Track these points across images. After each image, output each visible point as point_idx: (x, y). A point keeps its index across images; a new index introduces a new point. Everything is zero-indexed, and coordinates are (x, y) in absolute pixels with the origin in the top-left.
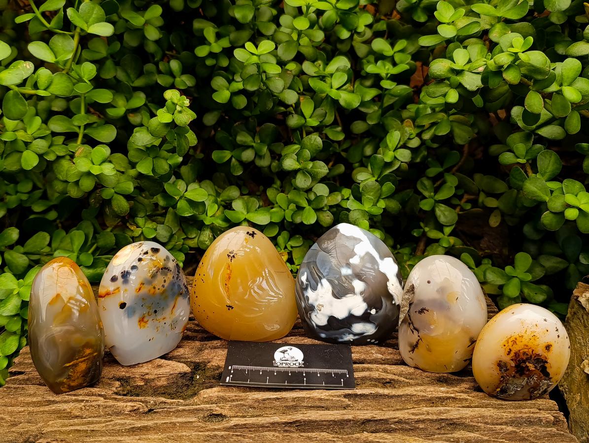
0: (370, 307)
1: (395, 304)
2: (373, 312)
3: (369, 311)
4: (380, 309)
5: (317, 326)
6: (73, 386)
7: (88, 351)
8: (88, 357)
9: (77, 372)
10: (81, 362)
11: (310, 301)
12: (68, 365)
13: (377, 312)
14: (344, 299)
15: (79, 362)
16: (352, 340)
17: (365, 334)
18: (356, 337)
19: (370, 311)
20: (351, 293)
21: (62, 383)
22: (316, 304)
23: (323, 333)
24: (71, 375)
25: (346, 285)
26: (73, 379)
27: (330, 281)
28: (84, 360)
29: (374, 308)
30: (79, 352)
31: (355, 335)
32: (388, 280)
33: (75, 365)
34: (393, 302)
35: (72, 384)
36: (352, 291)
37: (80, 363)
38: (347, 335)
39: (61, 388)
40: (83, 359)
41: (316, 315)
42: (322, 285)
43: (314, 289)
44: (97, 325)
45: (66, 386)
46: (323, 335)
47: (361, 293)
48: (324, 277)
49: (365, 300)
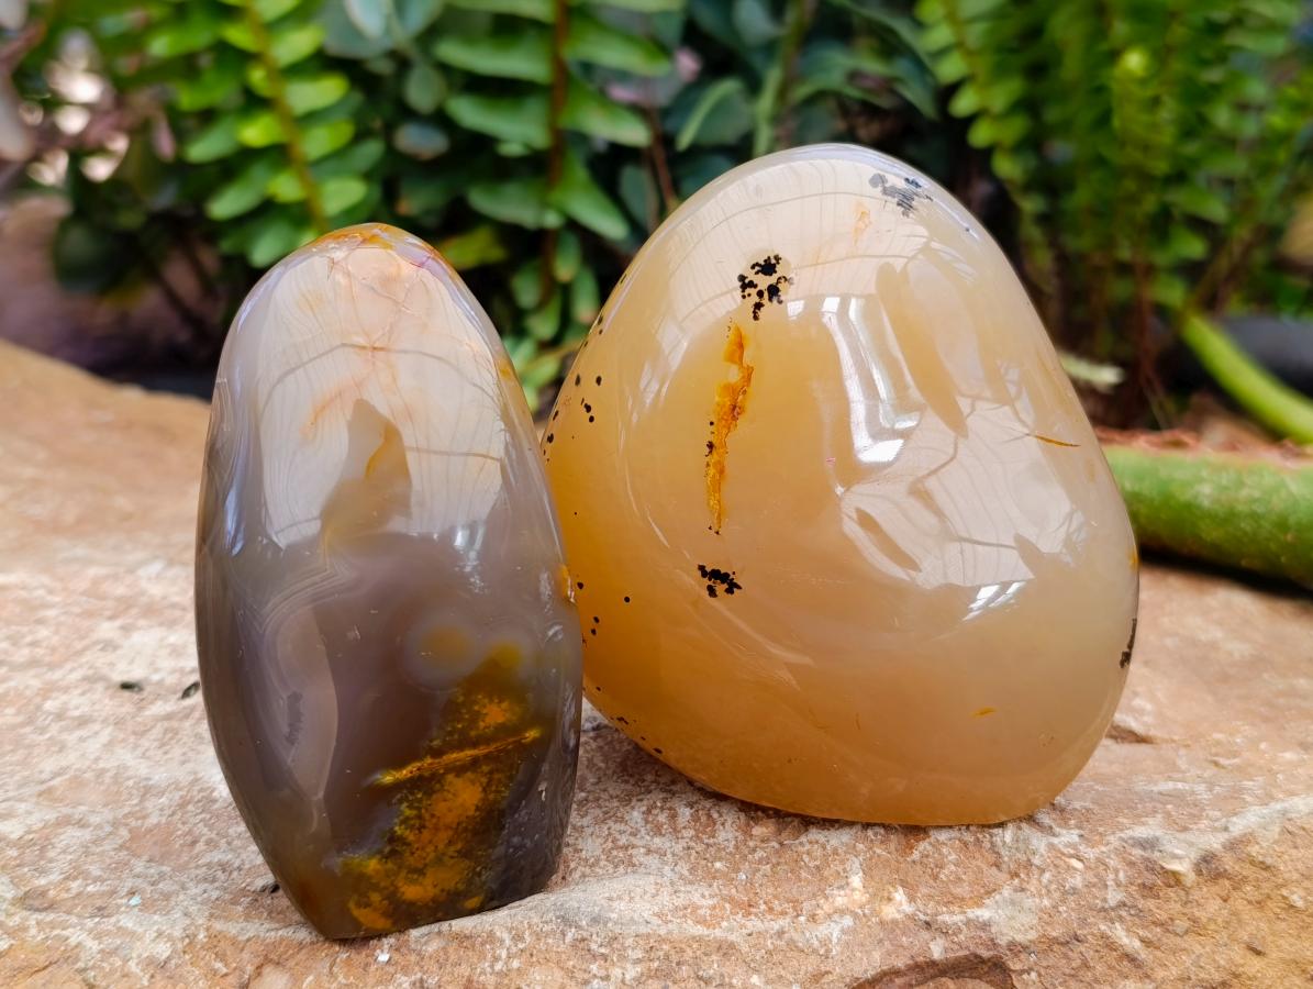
6: (412, 904)
7: (495, 714)
8: (492, 747)
9: (436, 829)
10: (460, 770)
12: (388, 778)
15: (449, 769)
21: (360, 884)
24: (402, 840)
26: (411, 861)
28: (475, 763)
30: (451, 710)
33: (425, 784)
35: (412, 892)
37: (450, 777)
39: (351, 905)
40: (468, 754)
44: (544, 576)
45: (375, 897)
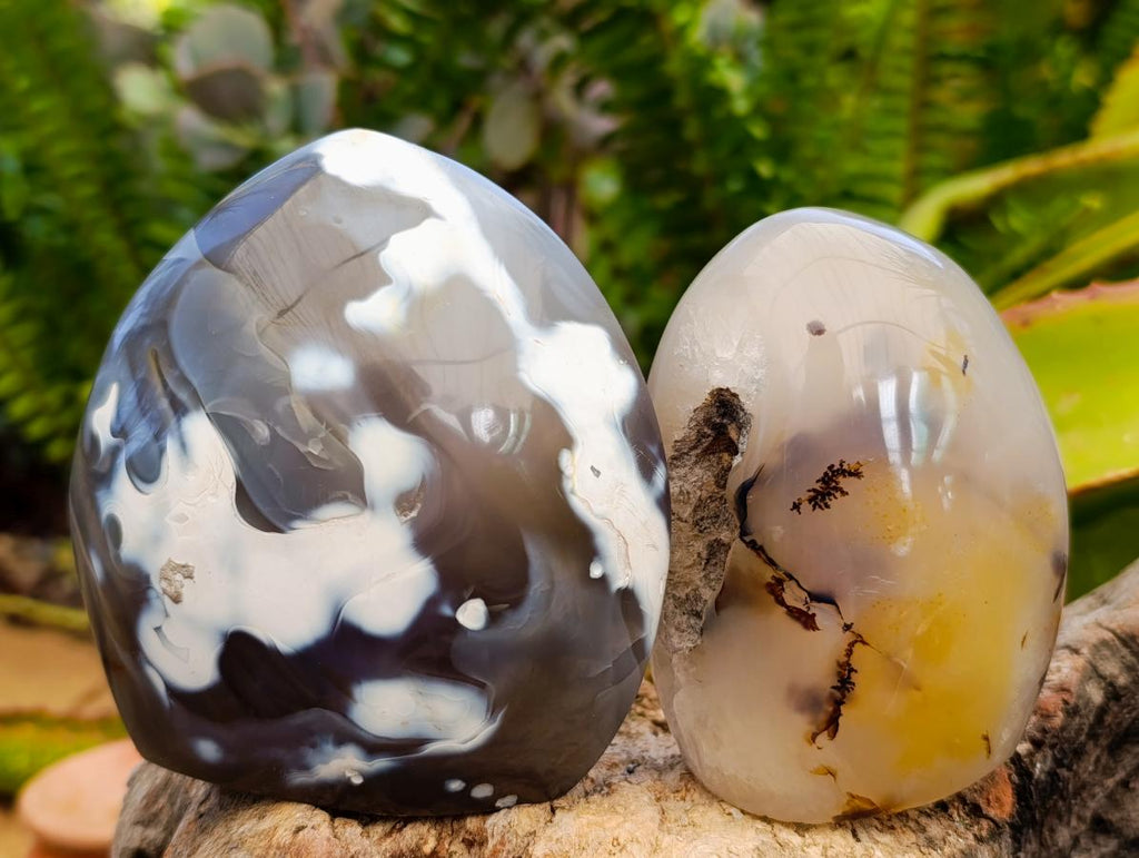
0: (454, 583)
1: (603, 580)
2: (472, 614)
3: (446, 610)
4: (516, 604)
5: (172, 691)
11: (130, 548)
13: (493, 618)
14: (303, 531)
16: (357, 781)
17: (431, 749)
18: (381, 763)
19: (455, 608)
20: (344, 499)
22: (153, 566)
23: (206, 735)
25: (314, 448)
27: (229, 428)
29: (473, 597)
31: (372, 747)
32: (568, 442)
34: (596, 572)
36: (345, 484)
38: (329, 748)
41: (158, 629)
42: (183, 446)
43: (146, 471)
46: (208, 750)
47: (403, 502)
48: (199, 403)
49: (425, 542)
